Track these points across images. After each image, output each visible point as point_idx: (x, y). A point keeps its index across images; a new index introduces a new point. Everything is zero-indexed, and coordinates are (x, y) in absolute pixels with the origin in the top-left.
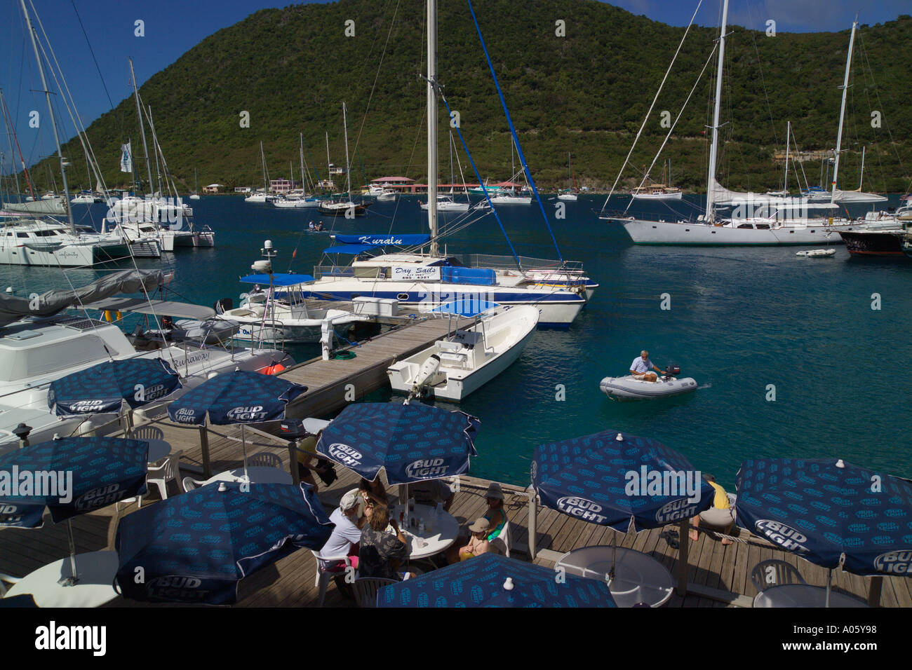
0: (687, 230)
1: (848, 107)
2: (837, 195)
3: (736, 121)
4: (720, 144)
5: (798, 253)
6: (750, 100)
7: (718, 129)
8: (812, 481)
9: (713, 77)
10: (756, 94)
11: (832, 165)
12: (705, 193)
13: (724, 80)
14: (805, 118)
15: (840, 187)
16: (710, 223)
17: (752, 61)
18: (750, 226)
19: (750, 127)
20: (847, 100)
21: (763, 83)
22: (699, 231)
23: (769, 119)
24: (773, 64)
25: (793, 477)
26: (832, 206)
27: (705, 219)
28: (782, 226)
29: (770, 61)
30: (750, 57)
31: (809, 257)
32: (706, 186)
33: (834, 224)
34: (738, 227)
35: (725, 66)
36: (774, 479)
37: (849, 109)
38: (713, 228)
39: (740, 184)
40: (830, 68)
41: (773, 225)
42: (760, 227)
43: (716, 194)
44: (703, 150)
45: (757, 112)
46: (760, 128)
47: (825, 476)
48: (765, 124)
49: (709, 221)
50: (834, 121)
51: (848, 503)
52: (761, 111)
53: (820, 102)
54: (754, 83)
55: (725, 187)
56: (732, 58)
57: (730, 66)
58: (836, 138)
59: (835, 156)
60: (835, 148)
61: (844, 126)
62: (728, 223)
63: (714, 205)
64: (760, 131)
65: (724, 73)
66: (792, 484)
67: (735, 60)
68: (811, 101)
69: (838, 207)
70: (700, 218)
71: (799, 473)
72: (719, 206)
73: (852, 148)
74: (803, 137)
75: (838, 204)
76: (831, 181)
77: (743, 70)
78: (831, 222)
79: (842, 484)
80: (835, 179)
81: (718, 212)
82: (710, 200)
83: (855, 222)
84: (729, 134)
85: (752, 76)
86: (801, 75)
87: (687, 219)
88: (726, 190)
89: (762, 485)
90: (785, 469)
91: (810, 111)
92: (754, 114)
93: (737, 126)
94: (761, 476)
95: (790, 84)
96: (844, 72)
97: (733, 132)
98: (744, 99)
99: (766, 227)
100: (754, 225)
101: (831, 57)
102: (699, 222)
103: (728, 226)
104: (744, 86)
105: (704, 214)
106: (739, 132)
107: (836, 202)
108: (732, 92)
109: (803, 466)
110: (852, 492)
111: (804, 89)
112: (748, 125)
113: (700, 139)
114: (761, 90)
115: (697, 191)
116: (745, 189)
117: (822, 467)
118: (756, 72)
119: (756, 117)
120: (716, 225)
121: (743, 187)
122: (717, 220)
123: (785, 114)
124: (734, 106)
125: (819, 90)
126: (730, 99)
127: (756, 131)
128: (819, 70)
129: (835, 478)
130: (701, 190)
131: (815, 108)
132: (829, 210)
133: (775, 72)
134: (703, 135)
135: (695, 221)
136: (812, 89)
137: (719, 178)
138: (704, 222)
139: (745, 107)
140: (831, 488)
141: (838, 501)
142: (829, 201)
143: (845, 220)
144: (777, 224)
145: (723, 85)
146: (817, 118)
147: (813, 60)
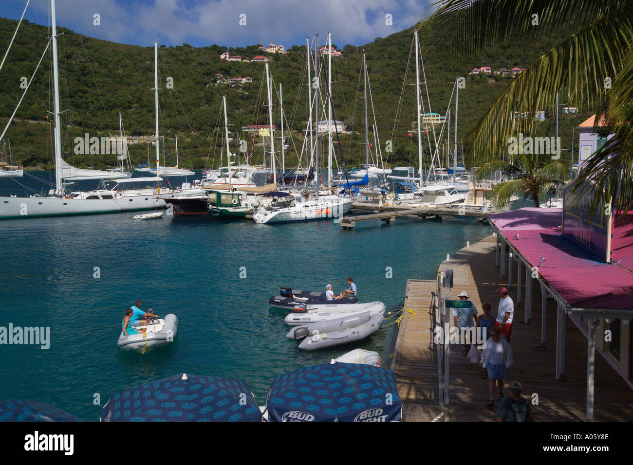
0: (40, 203)
1: (161, 105)
2: (162, 171)
3: (75, 108)
4: (63, 128)
5: (134, 218)
6: (85, 92)
7: (59, 115)
8: (166, 396)
9: (50, 69)
10: (90, 87)
11: (155, 148)
12: (54, 170)
13: (60, 73)
14: (130, 110)
15: (161, 165)
16: (61, 196)
17: (83, 60)
18: (96, 197)
19: (87, 114)
20: (159, 99)
21: (95, 80)
22: (52, 203)
23: (103, 109)
24: (101, 64)
25: (152, 397)
26: (158, 179)
27: (56, 193)
28: (123, 196)
29: (98, 62)
30: (81, 57)
31: (143, 220)
32: (54, 163)
33: (161, 193)
34: (87, 198)
35: (59, 61)
36: (137, 404)
37: (161, 106)
38: (64, 200)
39: (83, 162)
40: (144, 74)
41: (116, 196)
42: (105, 197)
43: (64, 171)
44: (48, 132)
45: (92, 102)
46: (96, 115)
47: (176, 389)
48: (99, 113)
49: (60, 194)
50: (151, 114)
51: (194, 405)
52: (95, 102)
53: (140, 99)
54: (87, 78)
55: (71, 164)
56: (65, 55)
57: (64, 62)
58: (154, 127)
59: (156, 139)
60: (155, 134)
61: (159, 118)
62: (77, 195)
63: (63, 181)
64: (95, 119)
65: (59, 67)
66: (152, 403)
67: (68, 57)
68: (133, 97)
69: (162, 179)
70: (51, 192)
71: (156, 393)
72: (67, 181)
73: (167, 135)
74: (130, 125)
75: (162, 177)
76: (154, 159)
77: (76, 67)
78: (159, 191)
79: (189, 392)
80: (158, 159)
81: (68, 187)
82: (59, 176)
83: (176, 191)
84: (70, 120)
85: (84, 72)
86: (123, 76)
87: (40, 194)
88: (72, 167)
89: (129, 411)
90: (145, 393)
91: (134, 105)
92: (90, 104)
93: (76, 113)
94: (127, 404)
95: (116, 83)
96: (154, 78)
97: (74, 119)
98: (79, 91)
99: (110, 197)
100: (100, 196)
101: (143, 65)
102: (51, 196)
103: (79, 197)
104: (79, 80)
105: (55, 188)
106: (79, 119)
107: (160, 176)
108: (68, 84)
109: (158, 386)
110: (195, 396)
111: (127, 88)
112: (86, 113)
113: (43, 123)
114: (93, 84)
115: (45, 168)
116: (89, 166)
117: (172, 383)
118: (87, 69)
119: (92, 106)
120: (67, 198)
121: (87, 165)
122: (67, 193)
123: (115, 106)
124: (71, 97)
125: (138, 89)
126: (67, 90)
127: (93, 119)
128: (136, 74)
129: (182, 389)
130: (49, 167)
131: (137, 103)
132: (156, 182)
133: (103, 71)
134: (46, 120)
135: (47, 195)
136: (132, 87)
137: (65, 157)
138: (55, 195)
139: (81, 97)
140: (181, 397)
141: (186, 406)
142: (155, 175)
143: (168, 189)
144: (118, 194)
145: (60, 78)
146: (139, 111)
147: (131, 66)
